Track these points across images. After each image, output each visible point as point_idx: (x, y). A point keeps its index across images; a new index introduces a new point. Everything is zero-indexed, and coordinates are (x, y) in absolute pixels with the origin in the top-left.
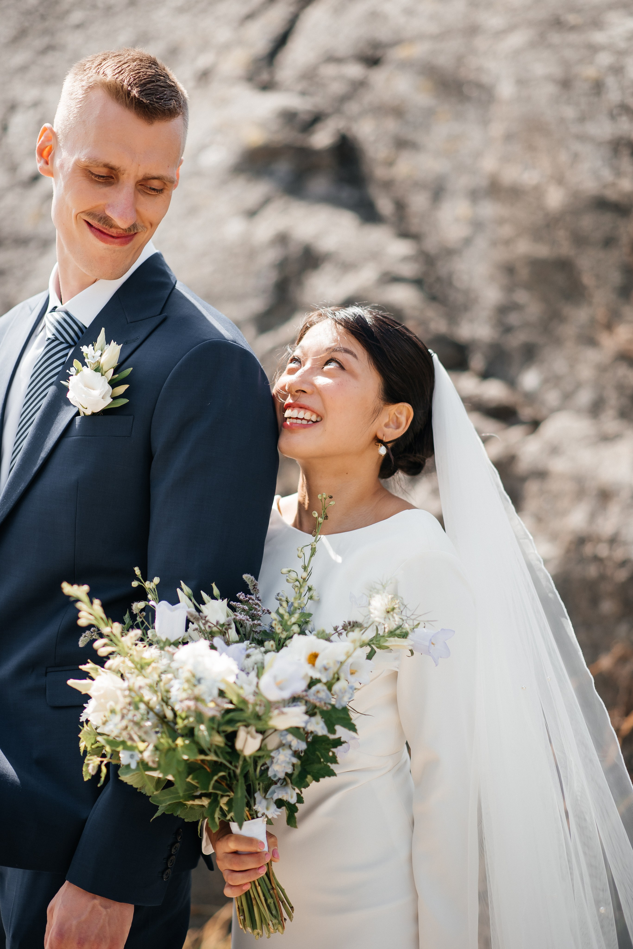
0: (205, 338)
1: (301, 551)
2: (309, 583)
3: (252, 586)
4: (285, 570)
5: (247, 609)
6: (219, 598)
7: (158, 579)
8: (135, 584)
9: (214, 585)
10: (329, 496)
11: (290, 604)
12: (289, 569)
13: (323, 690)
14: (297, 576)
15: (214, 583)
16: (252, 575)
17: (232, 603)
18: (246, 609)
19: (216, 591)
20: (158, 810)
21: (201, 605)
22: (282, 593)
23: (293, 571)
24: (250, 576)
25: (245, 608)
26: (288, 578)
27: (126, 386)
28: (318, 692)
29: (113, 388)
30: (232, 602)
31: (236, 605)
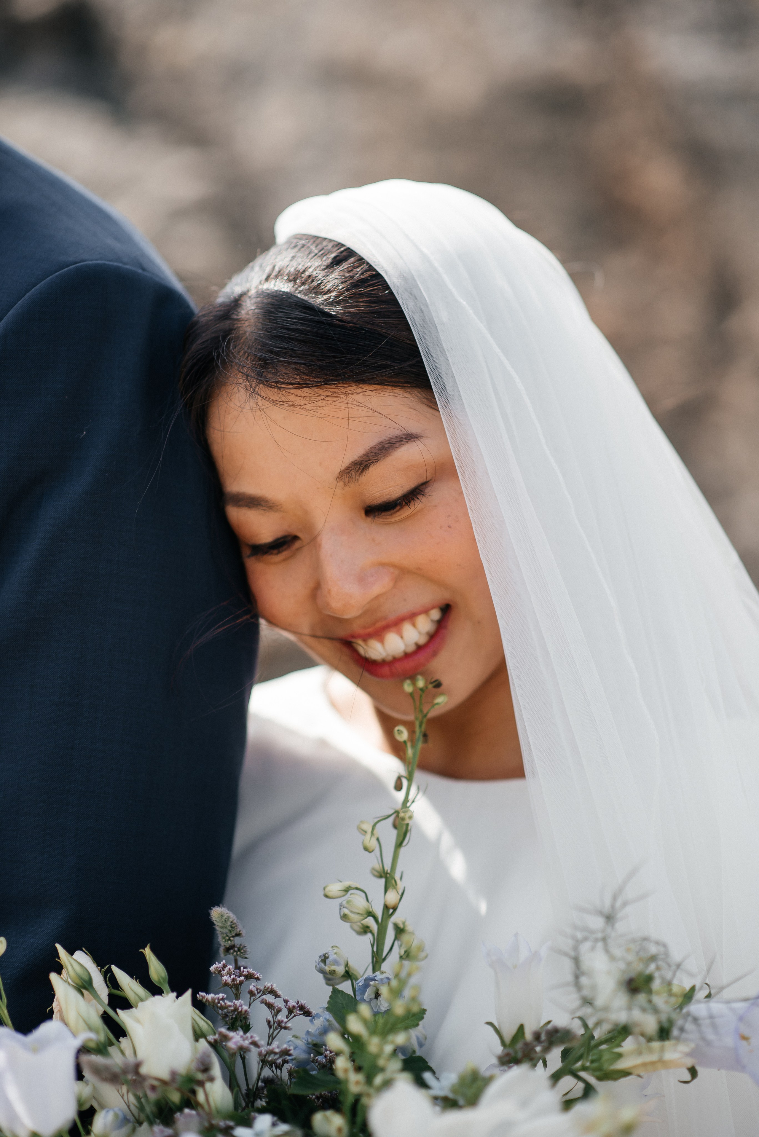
0: (71, 259)
1: (372, 833)
2: (397, 918)
4: (335, 888)
6: (166, 987)
9: (147, 952)
10: (432, 683)
11: (360, 984)
12: (347, 883)
14: (368, 900)
15: (149, 945)
17: (203, 997)
18: (243, 1010)
19: (156, 970)
21: (118, 1010)
22: (335, 956)
23: (357, 889)
25: (240, 1010)
26: (346, 911)
30: (204, 994)
31: (214, 1002)
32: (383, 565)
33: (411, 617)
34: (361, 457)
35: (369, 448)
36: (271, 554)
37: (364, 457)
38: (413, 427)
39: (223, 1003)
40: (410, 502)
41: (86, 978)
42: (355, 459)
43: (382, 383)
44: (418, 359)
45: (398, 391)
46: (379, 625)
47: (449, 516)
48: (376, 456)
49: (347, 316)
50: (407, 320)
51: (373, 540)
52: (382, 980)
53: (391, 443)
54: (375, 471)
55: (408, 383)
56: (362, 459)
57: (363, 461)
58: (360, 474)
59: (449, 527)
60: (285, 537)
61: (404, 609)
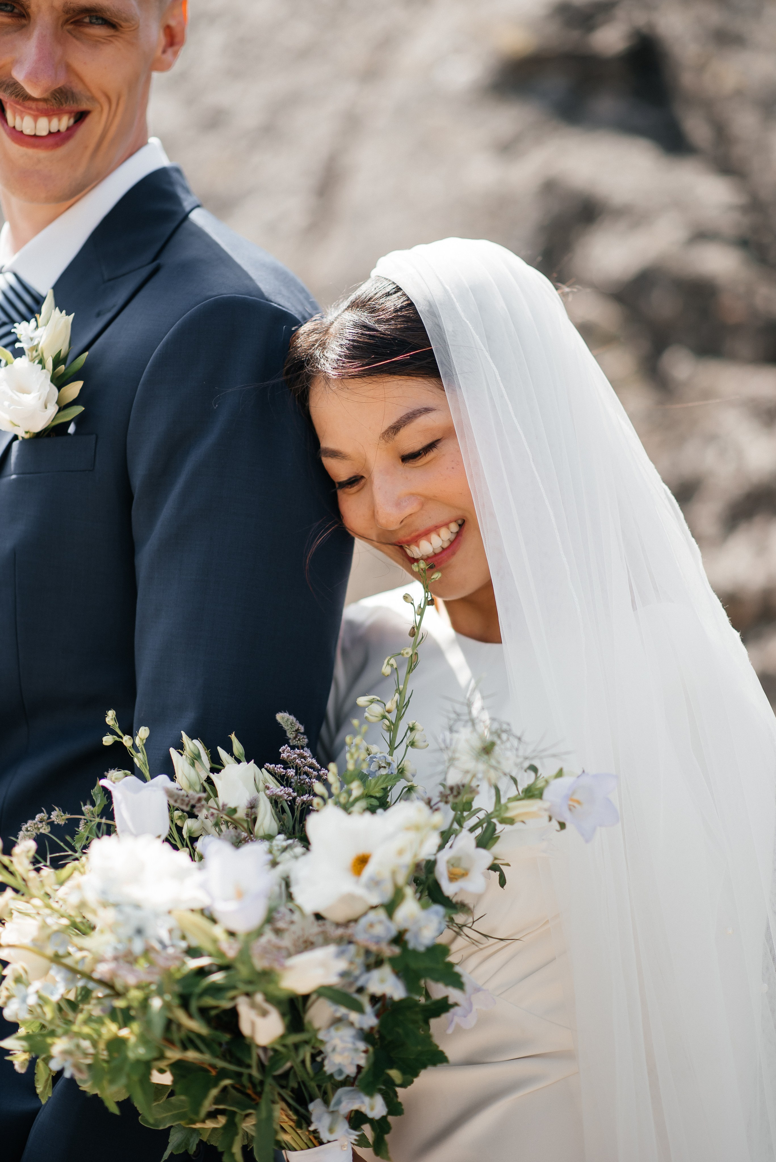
3: (294, 731)
5: (292, 775)
6: (243, 759)
7: (145, 730)
8: (108, 740)
9: (233, 737)
13: (381, 922)
14: (385, 708)
15: (234, 733)
16: (290, 714)
17: (268, 766)
19: (237, 747)
20: (169, 1143)
21: (215, 774)
24: (288, 715)
25: (289, 775)
26: (367, 715)
27: (79, 385)
28: (371, 925)
29: (59, 389)
31: (274, 769)
32: (413, 494)
33: (436, 529)
34: (395, 423)
35: (400, 417)
36: (347, 487)
37: (397, 423)
38: (430, 404)
39: (279, 770)
40: (427, 453)
41: (197, 753)
42: (391, 425)
43: (409, 375)
44: (433, 358)
45: (420, 379)
46: (414, 534)
47: (453, 461)
48: (404, 422)
49: (389, 331)
50: (427, 333)
51: (407, 478)
52: (380, 757)
53: (414, 414)
54: (404, 432)
55: (426, 374)
56: (396, 425)
57: (396, 426)
58: (395, 435)
59: (453, 468)
60: (355, 477)
61: (430, 523)
